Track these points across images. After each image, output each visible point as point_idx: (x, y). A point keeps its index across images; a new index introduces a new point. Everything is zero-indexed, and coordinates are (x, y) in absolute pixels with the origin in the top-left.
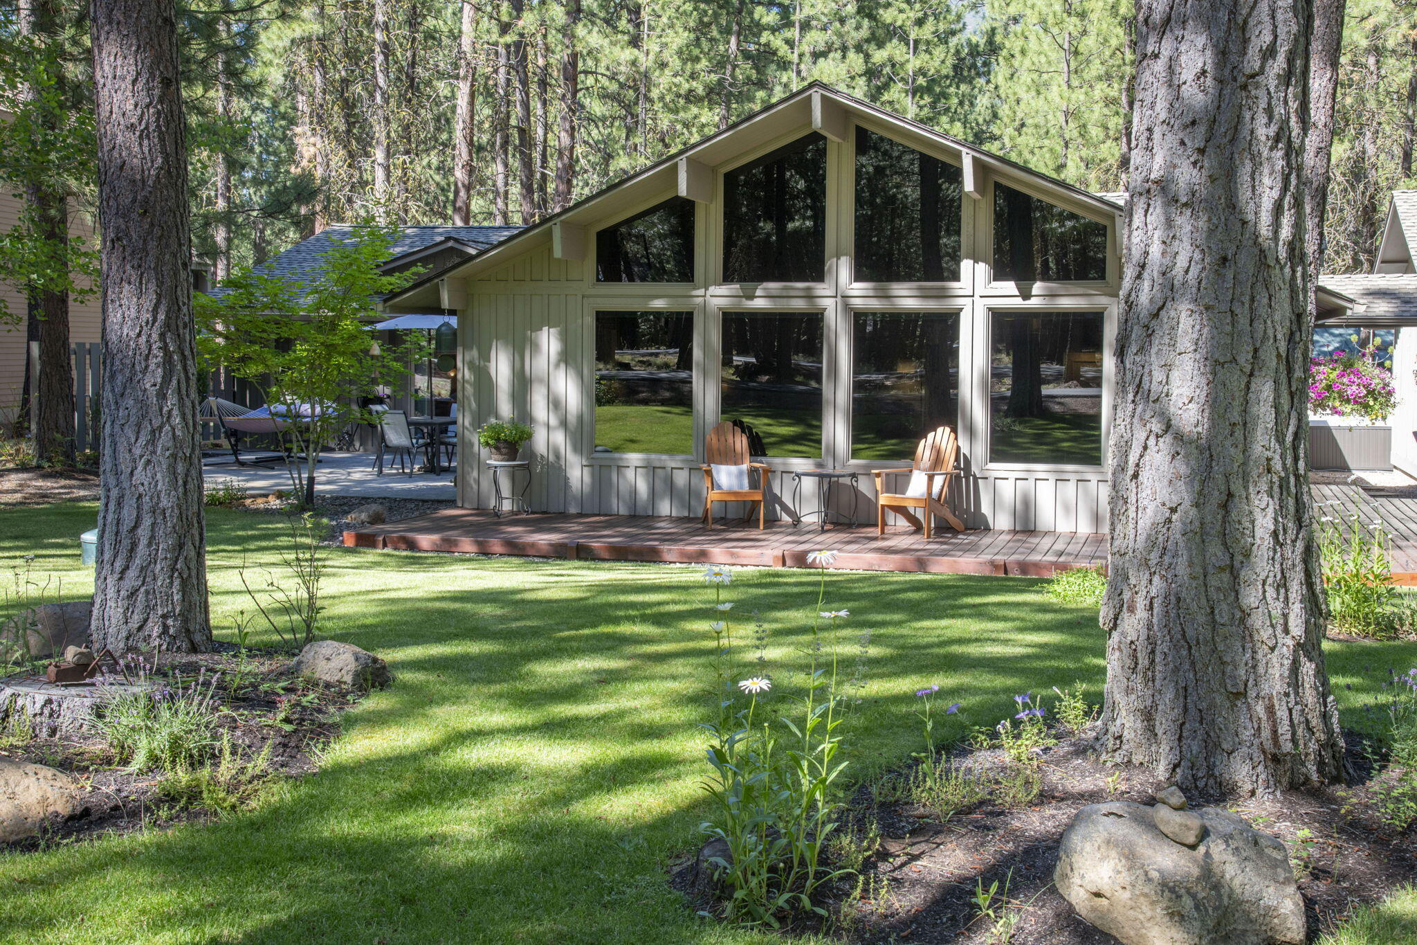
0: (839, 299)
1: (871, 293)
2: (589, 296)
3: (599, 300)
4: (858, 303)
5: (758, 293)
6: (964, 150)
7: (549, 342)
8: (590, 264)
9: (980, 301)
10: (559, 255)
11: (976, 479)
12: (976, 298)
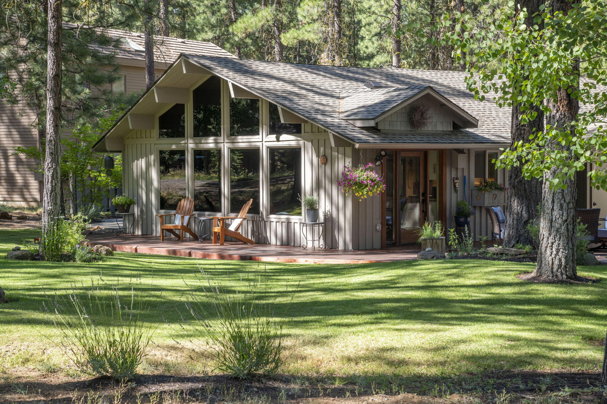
2: (157, 144)
3: (159, 146)
6: (229, 80)
8: (156, 131)
9: (265, 144)
10: (131, 128)
11: (265, 222)
12: (264, 142)
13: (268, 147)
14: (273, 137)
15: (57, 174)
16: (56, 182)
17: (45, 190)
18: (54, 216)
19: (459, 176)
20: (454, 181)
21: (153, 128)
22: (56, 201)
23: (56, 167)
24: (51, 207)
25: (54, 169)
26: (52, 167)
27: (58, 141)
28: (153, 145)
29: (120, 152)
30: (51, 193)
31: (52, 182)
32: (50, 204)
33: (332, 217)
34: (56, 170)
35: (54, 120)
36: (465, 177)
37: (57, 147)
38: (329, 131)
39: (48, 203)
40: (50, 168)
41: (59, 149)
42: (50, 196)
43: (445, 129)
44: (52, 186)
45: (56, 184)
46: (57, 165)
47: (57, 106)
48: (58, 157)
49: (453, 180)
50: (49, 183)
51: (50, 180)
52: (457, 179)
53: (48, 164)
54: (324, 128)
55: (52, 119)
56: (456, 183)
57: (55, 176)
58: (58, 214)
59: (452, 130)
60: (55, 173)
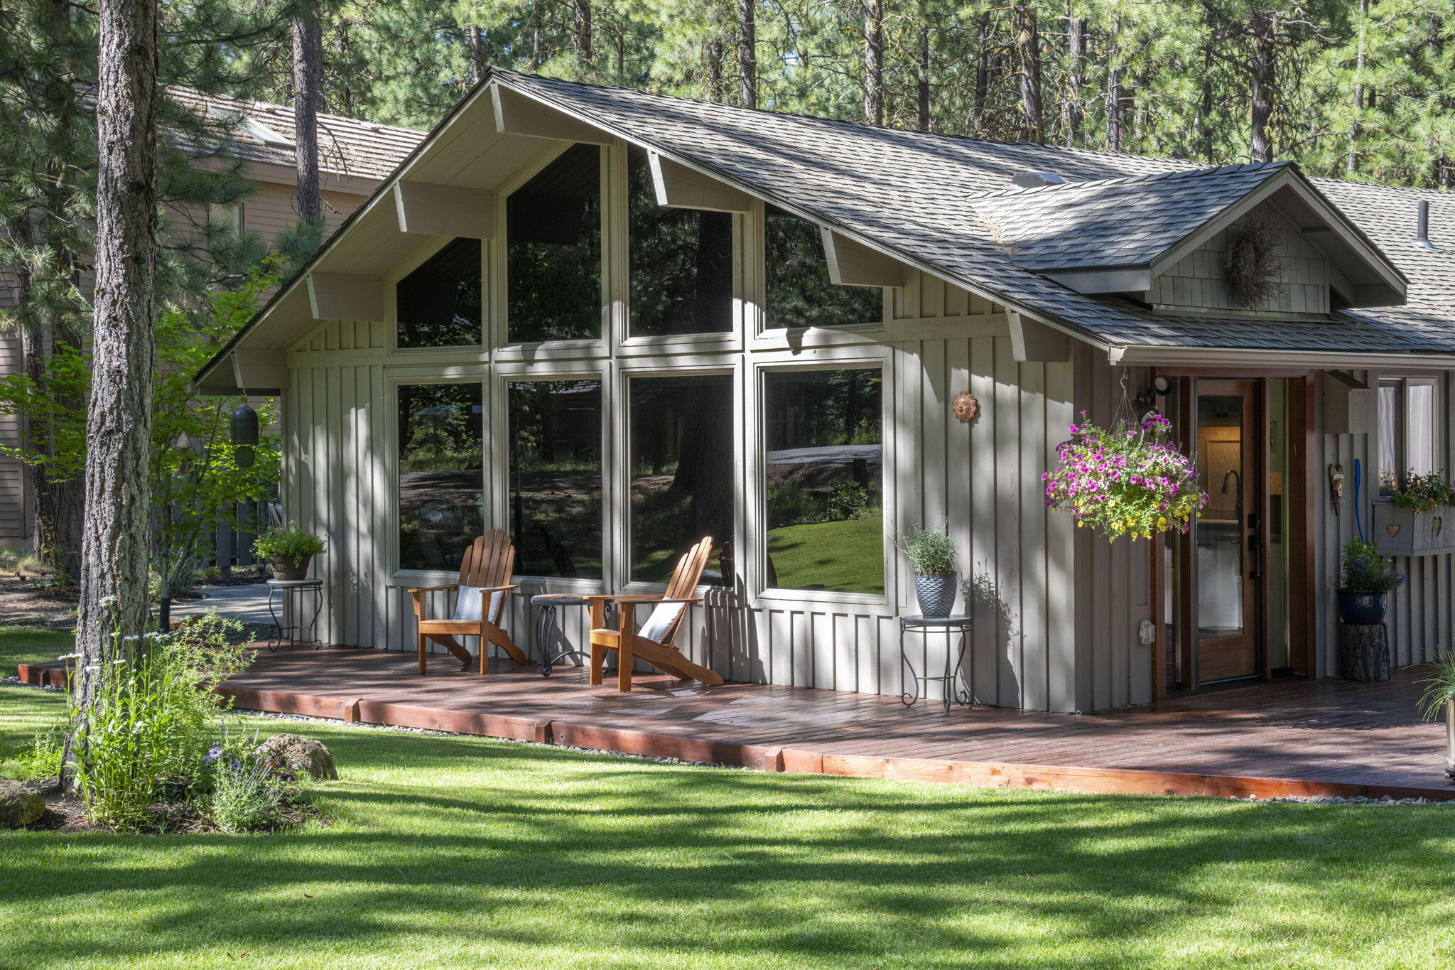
0: (613, 361)
1: (645, 351)
2: (392, 367)
3: (398, 372)
4: (633, 365)
5: (539, 355)
6: (650, 148)
7: (359, 425)
8: (389, 327)
9: (751, 359)
10: (316, 316)
11: (751, 612)
12: (747, 354)
13: (762, 369)
14: (779, 336)
15: (138, 458)
16: (135, 491)
17: (88, 524)
18: (124, 631)
19: (1342, 462)
20: (1331, 477)
21: (380, 319)
22: (132, 567)
23: (135, 429)
24: (112, 598)
25: (126, 438)
26: (119, 430)
27: (143, 322)
28: (378, 372)
29: (275, 392)
30: (113, 538)
31: (116, 491)
32: (109, 582)
33: (997, 601)
34: (135, 440)
35: (126, 237)
36: (1357, 461)
37: (138, 347)
38: (1009, 307)
39: (102, 576)
40: (110, 432)
41: (147, 357)
42: (111, 550)
43: (1313, 310)
44: (118, 506)
45: (133, 499)
46: (136, 421)
47: (140, 178)
48: (142, 388)
49: (1328, 473)
50: (107, 494)
51: (109, 484)
52: (1338, 467)
53: (103, 415)
54: (991, 298)
55: (118, 232)
56: (1337, 481)
57: (130, 465)
58: (141, 622)
59: (1328, 311)
60: (130, 455)
